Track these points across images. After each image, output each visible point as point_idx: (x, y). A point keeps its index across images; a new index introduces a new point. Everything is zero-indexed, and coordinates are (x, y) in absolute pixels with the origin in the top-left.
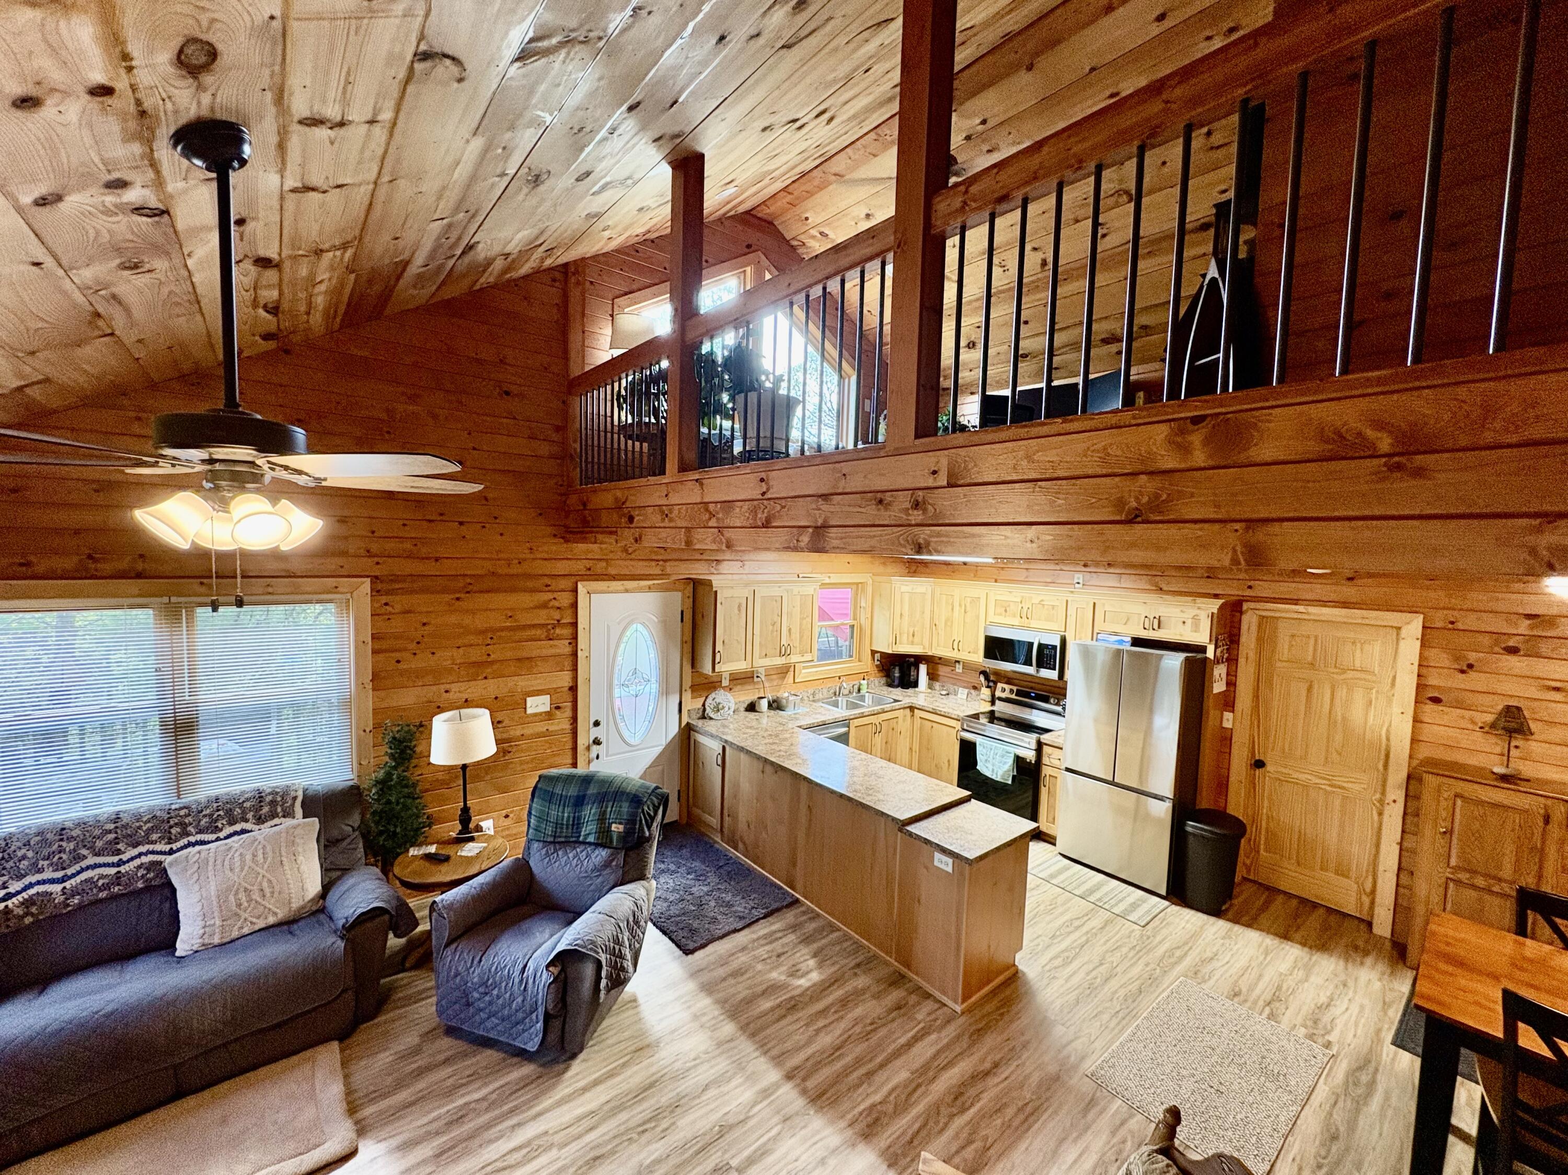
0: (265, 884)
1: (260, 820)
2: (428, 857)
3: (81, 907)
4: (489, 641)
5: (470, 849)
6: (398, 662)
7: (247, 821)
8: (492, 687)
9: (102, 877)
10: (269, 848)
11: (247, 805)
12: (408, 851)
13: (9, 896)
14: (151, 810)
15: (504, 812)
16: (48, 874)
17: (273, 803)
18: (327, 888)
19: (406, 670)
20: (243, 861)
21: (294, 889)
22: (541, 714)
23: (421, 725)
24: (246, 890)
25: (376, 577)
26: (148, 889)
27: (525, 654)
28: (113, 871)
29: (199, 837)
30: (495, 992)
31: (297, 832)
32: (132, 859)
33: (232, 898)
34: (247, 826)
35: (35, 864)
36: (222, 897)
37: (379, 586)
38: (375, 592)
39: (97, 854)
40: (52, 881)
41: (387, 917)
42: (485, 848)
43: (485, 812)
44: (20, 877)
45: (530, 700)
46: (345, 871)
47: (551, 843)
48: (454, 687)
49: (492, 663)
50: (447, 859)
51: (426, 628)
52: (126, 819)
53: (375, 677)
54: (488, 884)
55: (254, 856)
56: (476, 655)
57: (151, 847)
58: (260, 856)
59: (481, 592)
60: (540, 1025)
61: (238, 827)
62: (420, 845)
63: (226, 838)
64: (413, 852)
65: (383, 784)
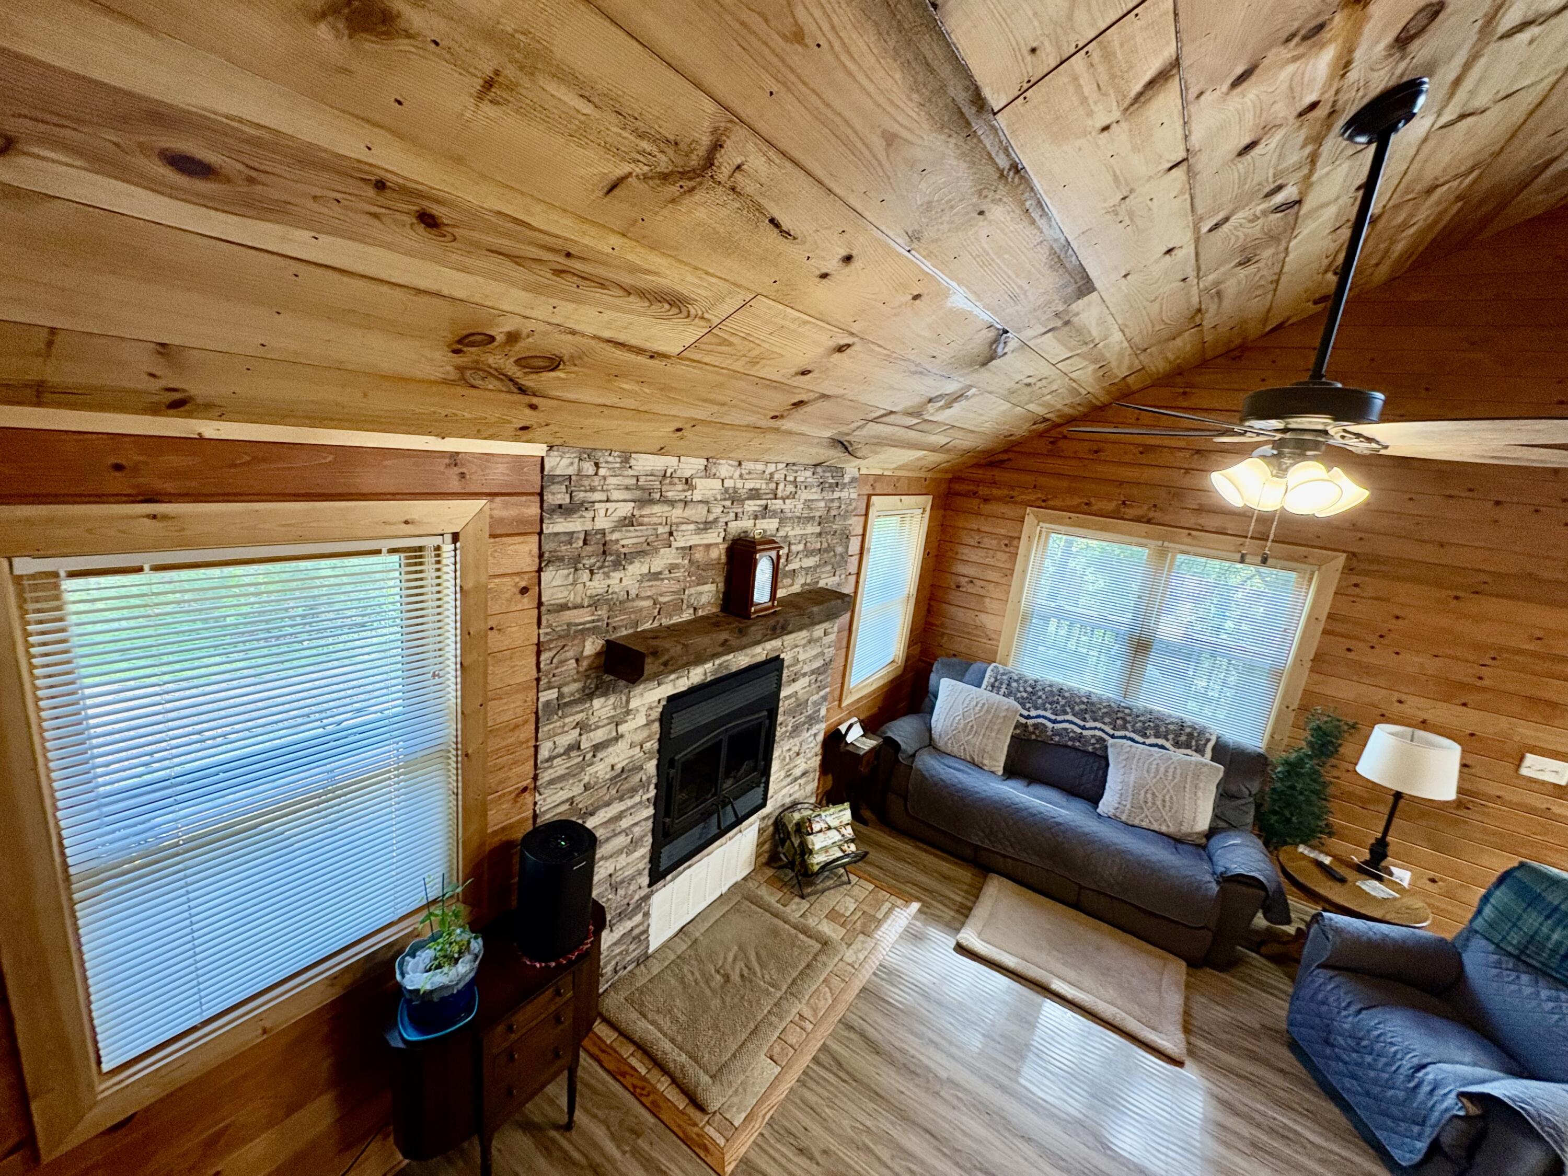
0: (1167, 798)
1: (1177, 745)
2: (1319, 864)
3: (1057, 745)
4: (1489, 662)
5: (1372, 887)
6: (1349, 650)
7: (1167, 740)
8: (1471, 719)
9: (1073, 731)
10: (1179, 771)
11: (1171, 727)
12: (1297, 845)
13: (1028, 717)
14: (1109, 699)
15: (1432, 874)
16: (1048, 714)
17: (1190, 735)
18: (1211, 833)
19: (1354, 662)
20: (1157, 770)
21: (1188, 815)
22: (1544, 783)
23: (1353, 727)
24: (1153, 794)
25: (1354, 554)
26: (1093, 754)
27: (1546, 695)
28: (1079, 730)
29: (1133, 735)
30: (1369, 1059)
31: (1205, 769)
32: (1091, 729)
33: (1142, 793)
34: (1167, 745)
35: (1044, 704)
36: (1138, 787)
37: (1354, 563)
38: (1349, 569)
39: (1074, 715)
40: (1050, 720)
41: (1263, 894)
42: (1395, 899)
43: (1408, 861)
44: (1037, 708)
45: (1530, 759)
46: (1233, 827)
47: (1509, 954)
48: (1411, 701)
49: (1484, 689)
50: (1342, 881)
51: (1400, 622)
52: (1094, 699)
53: (1318, 658)
54: (1393, 939)
55: (1166, 771)
56: (1462, 673)
57: (1103, 726)
58: (1170, 774)
59: (1497, 596)
60: (1422, 1146)
61: (1160, 741)
62: (1313, 848)
63: (1151, 745)
64: (1301, 849)
65: (1293, 768)
